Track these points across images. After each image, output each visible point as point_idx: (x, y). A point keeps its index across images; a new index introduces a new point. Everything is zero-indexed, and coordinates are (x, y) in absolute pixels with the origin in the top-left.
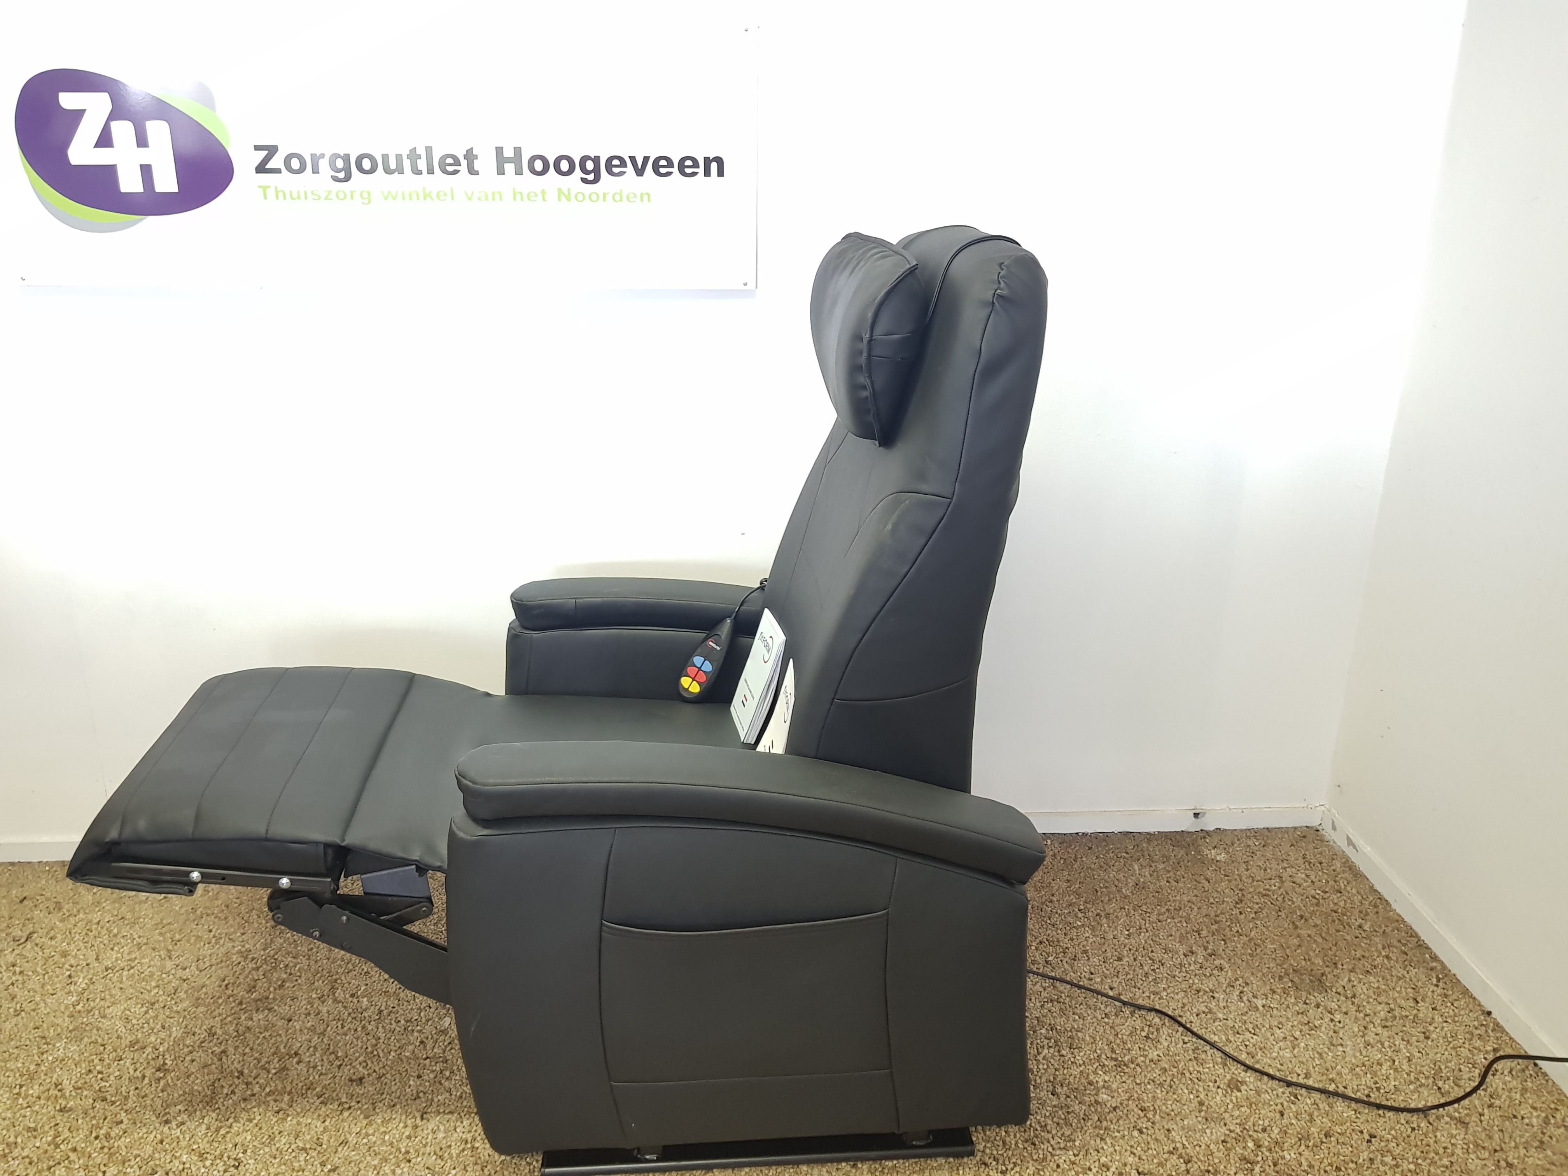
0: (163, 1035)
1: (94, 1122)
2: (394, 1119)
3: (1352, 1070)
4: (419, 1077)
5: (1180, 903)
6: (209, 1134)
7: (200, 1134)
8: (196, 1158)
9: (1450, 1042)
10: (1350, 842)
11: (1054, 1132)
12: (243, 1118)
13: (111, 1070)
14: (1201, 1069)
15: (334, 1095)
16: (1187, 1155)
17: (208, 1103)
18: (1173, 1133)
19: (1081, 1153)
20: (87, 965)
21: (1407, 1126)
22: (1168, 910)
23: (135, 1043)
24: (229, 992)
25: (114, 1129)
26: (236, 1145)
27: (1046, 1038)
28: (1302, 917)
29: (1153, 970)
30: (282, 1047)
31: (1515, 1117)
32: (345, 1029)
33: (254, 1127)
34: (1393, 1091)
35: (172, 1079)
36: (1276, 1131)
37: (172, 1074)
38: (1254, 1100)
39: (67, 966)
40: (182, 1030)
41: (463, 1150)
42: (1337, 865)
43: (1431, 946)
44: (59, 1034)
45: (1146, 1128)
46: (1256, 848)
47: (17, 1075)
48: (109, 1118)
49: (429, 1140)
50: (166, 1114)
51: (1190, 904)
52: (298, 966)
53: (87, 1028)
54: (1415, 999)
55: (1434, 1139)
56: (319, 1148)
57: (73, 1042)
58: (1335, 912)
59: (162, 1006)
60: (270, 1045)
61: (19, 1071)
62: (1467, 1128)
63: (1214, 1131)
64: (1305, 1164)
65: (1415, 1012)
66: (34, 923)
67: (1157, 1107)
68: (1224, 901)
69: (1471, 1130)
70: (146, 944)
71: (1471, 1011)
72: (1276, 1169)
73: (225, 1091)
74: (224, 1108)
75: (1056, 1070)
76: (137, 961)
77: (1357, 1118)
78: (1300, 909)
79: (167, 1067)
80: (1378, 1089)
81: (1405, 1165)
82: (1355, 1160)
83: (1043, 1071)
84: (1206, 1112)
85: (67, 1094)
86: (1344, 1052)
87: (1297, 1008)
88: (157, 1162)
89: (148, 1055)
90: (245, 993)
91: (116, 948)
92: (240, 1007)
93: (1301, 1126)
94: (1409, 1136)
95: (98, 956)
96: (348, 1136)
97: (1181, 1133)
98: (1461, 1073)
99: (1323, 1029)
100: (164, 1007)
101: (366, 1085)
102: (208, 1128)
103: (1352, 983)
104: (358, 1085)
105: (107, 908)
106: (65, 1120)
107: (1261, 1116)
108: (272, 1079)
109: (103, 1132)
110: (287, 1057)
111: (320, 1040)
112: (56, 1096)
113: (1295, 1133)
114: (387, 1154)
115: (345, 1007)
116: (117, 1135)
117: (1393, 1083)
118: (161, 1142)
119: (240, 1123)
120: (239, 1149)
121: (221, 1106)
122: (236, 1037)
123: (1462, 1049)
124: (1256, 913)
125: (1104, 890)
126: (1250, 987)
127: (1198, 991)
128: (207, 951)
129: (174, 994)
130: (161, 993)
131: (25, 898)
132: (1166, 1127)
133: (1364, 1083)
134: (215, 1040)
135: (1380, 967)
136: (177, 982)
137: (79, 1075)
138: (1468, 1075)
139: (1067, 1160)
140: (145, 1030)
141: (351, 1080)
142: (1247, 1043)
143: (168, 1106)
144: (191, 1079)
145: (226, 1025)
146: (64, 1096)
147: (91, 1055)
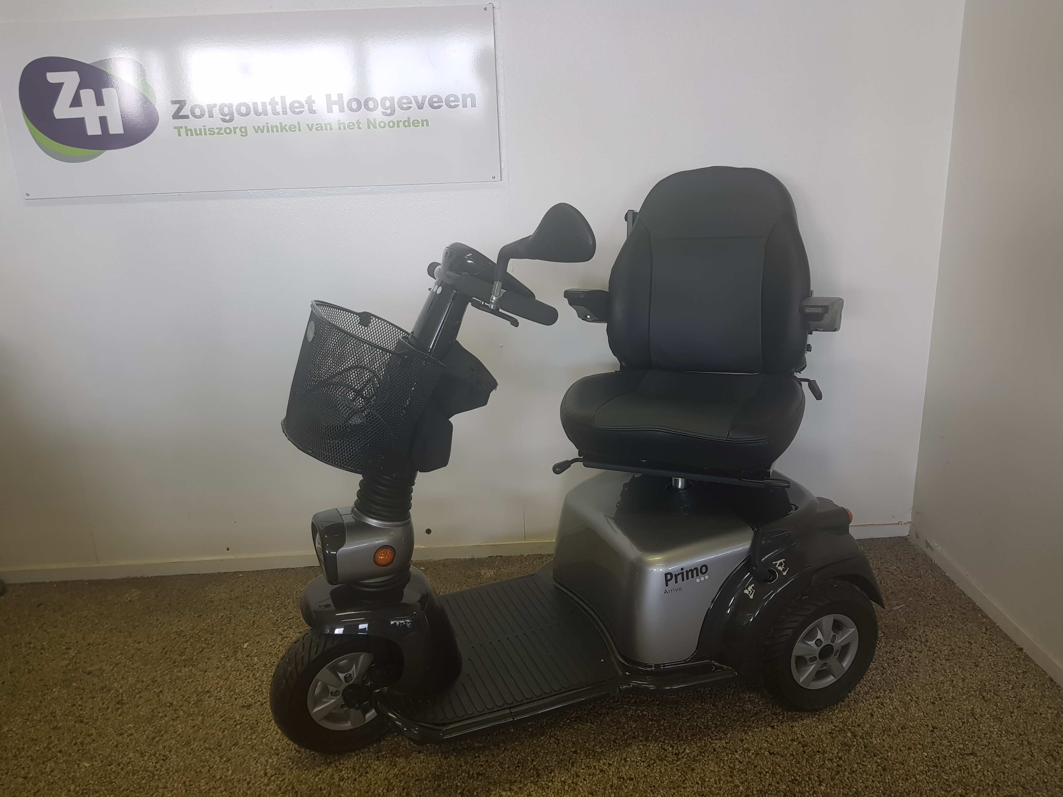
0: (122, 682)
1: (74, 735)
2: (270, 729)
6: (148, 741)
7: (142, 741)
8: (139, 755)
9: (993, 668)
10: (928, 545)
11: (713, 729)
12: (170, 731)
13: (87, 704)
15: (232, 715)
16: (804, 741)
17: (148, 722)
18: (796, 729)
19: (731, 742)
21: (960, 721)
23: (104, 688)
24: (167, 656)
25: (87, 739)
26: (165, 748)
28: (892, 593)
30: (199, 688)
31: (1035, 713)
32: (242, 676)
33: (177, 736)
35: (126, 709)
36: (868, 726)
37: (127, 706)
38: (853, 707)
40: (135, 679)
42: (919, 560)
43: (982, 608)
44: (55, 684)
47: (28, 708)
48: (84, 733)
50: (121, 729)
52: (214, 639)
53: (74, 680)
54: (969, 642)
56: (219, 748)
57: (64, 688)
58: (916, 589)
59: (123, 665)
60: (192, 687)
61: (28, 705)
62: (1002, 722)
63: (824, 727)
64: (887, 747)
65: (969, 650)
69: (1004, 723)
70: (115, 629)
71: (1009, 649)
72: (867, 749)
73: (161, 715)
74: (159, 725)
76: (109, 639)
77: (925, 716)
79: (123, 702)
80: (940, 699)
81: (956, 746)
82: (921, 743)
85: (59, 719)
86: (918, 676)
87: (887, 650)
88: (113, 758)
89: (112, 695)
90: (177, 656)
91: (96, 632)
92: (174, 665)
93: (885, 723)
94: (960, 728)
95: (84, 637)
96: (239, 740)
98: (999, 687)
99: (904, 662)
100: (125, 666)
102: (148, 737)
103: (925, 633)
104: (247, 709)
105: (92, 608)
106: (56, 734)
107: (858, 717)
108: (191, 707)
109: (79, 741)
110: (202, 694)
111: (224, 683)
112: (51, 720)
113: (881, 727)
114: (263, 751)
115: (243, 663)
116: (89, 742)
118: (117, 746)
119: (168, 734)
120: (167, 750)
121: (157, 724)
122: (170, 682)
123: (1001, 672)
128: (155, 631)
129: (132, 657)
130: (123, 657)
131: (40, 604)
132: (791, 725)
133: (931, 695)
134: (156, 685)
135: (946, 623)
136: (134, 651)
137: (66, 707)
138: (1004, 689)
139: (721, 746)
140: (111, 680)
141: (243, 706)
143: (122, 725)
144: (139, 708)
145: (164, 675)
146: (56, 720)
147: (75, 695)
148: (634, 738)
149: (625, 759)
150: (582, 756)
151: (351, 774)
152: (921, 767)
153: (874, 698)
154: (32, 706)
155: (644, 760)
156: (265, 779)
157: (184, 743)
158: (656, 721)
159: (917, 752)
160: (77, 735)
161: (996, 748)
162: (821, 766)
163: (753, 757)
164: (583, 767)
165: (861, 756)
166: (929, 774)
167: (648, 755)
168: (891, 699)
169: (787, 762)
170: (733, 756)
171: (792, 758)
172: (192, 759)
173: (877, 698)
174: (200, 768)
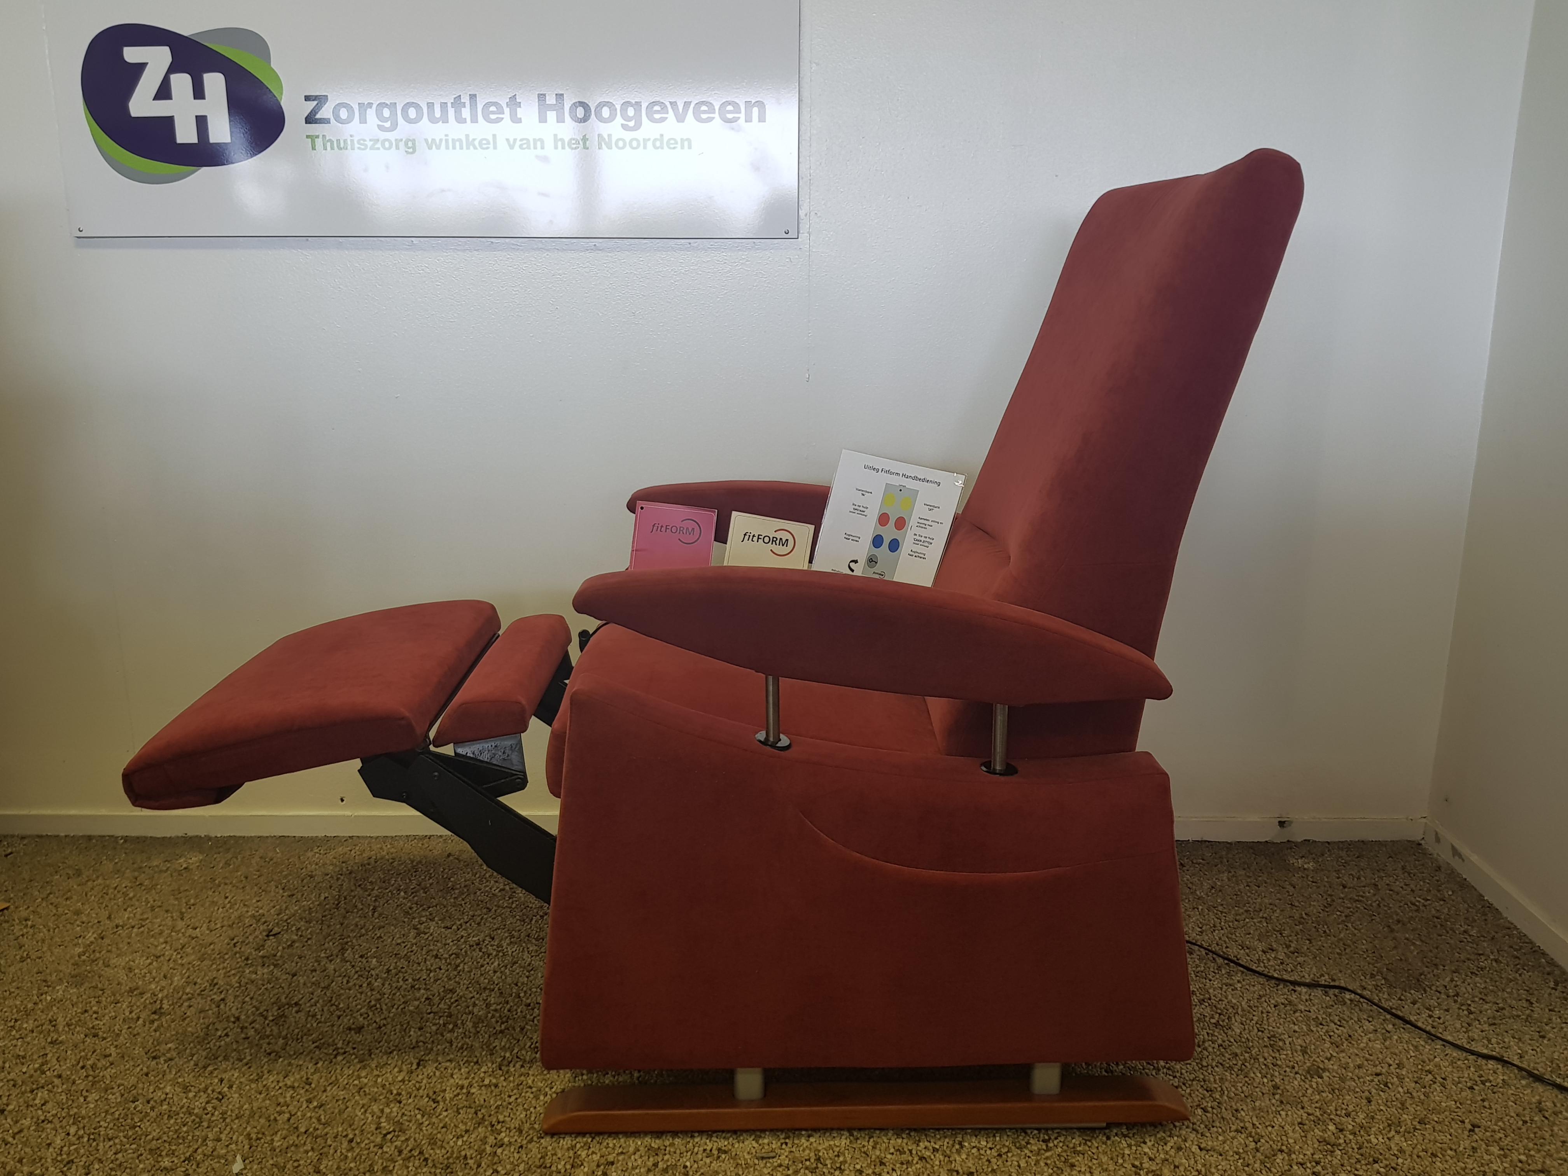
0: (163, 983)
1: (83, 1054)
2: (389, 1065)
4: (420, 1029)
5: (1261, 905)
6: (196, 1070)
8: (180, 1090)
10: (1456, 854)
12: (233, 1058)
13: (107, 1011)
14: (1277, 1055)
15: (331, 1040)
16: (1257, 1134)
17: (199, 1043)
18: (1242, 1113)
21: (1517, 1118)
22: (1247, 911)
23: (135, 989)
24: (237, 949)
25: (102, 1060)
26: (222, 1080)
28: (1399, 921)
30: (283, 998)
32: (350, 984)
35: (167, 1021)
36: (1362, 1117)
38: (1337, 1086)
40: (184, 980)
41: (458, 1094)
42: (1441, 876)
44: (60, 979)
45: (1212, 1108)
46: (1349, 859)
47: (15, 1011)
48: (98, 1051)
49: (423, 1084)
50: (156, 1050)
51: (1272, 907)
53: (89, 975)
54: (1527, 1000)
55: (1550, 1132)
56: (307, 1087)
57: (73, 986)
58: (1438, 918)
59: (168, 958)
60: (271, 996)
61: (16, 1007)
63: (1289, 1113)
64: (1395, 1150)
65: (1528, 1012)
66: (53, 886)
67: (1225, 1089)
68: (1310, 905)
70: (160, 907)
72: (1363, 1151)
73: (219, 1033)
74: (216, 1048)
76: (148, 921)
77: (1458, 1107)
79: (163, 1011)
80: (1483, 1083)
81: (1515, 1156)
82: (1453, 1147)
84: (1281, 1095)
85: (60, 1029)
88: (140, 1091)
89: (146, 1000)
93: (1391, 1113)
94: (1520, 1129)
97: (1251, 1114)
100: (169, 960)
101: (364, 1033)
102: (196, 1065)
103: (1454, 983)
104: (356, 1033)
106: (54, 1051)
107: (1345, 1101)
108: (268, 1025)
109: (89, 1062)
110: (287, 1006)
111: (323, 993)
112: (49, 1030)
113: (1384, 1119)
114: (377, 1095)
116: (104, 1066)
117: (1502, 1078)
118: (147, 1075)
120: (225, 1085)
121: (212, 1046)
122: (237, 987)
124: (1346, 916)
128: (220, 914)
129: (182, 949)
130: (169, 948)
132: (1235, 1107)
133: (1466, 1075)
134: (215, 990)
135: (1488, 969)
136: (186, 939)
137: (74, 1013)
140: (146, 979)
141: (350, 1029)
142: (1332, 1034)
143: (158, 1044)
144: (186, 1022)
145: (229, 976)
146: (56, 1031)
147: (89, 998)
149: (960, 1143)
150: (890, 1134)
151: (516, 1137)
153: (1372, 1075)
154: (22, 1009)
156: (376, 1138)
157: (252, 1077)
159: (1446, 1161)
160: (87, 1055)
163: (1172, 1152)
164: (892, 1150)
165: (1353, 1161)
168: (1401, 1079)
169: (1228, 1162)
170: (1139, 1148)
171: (1237, 1157)
172: (264, 1101)
173: (1377, 1075)
174: (275, 1115)
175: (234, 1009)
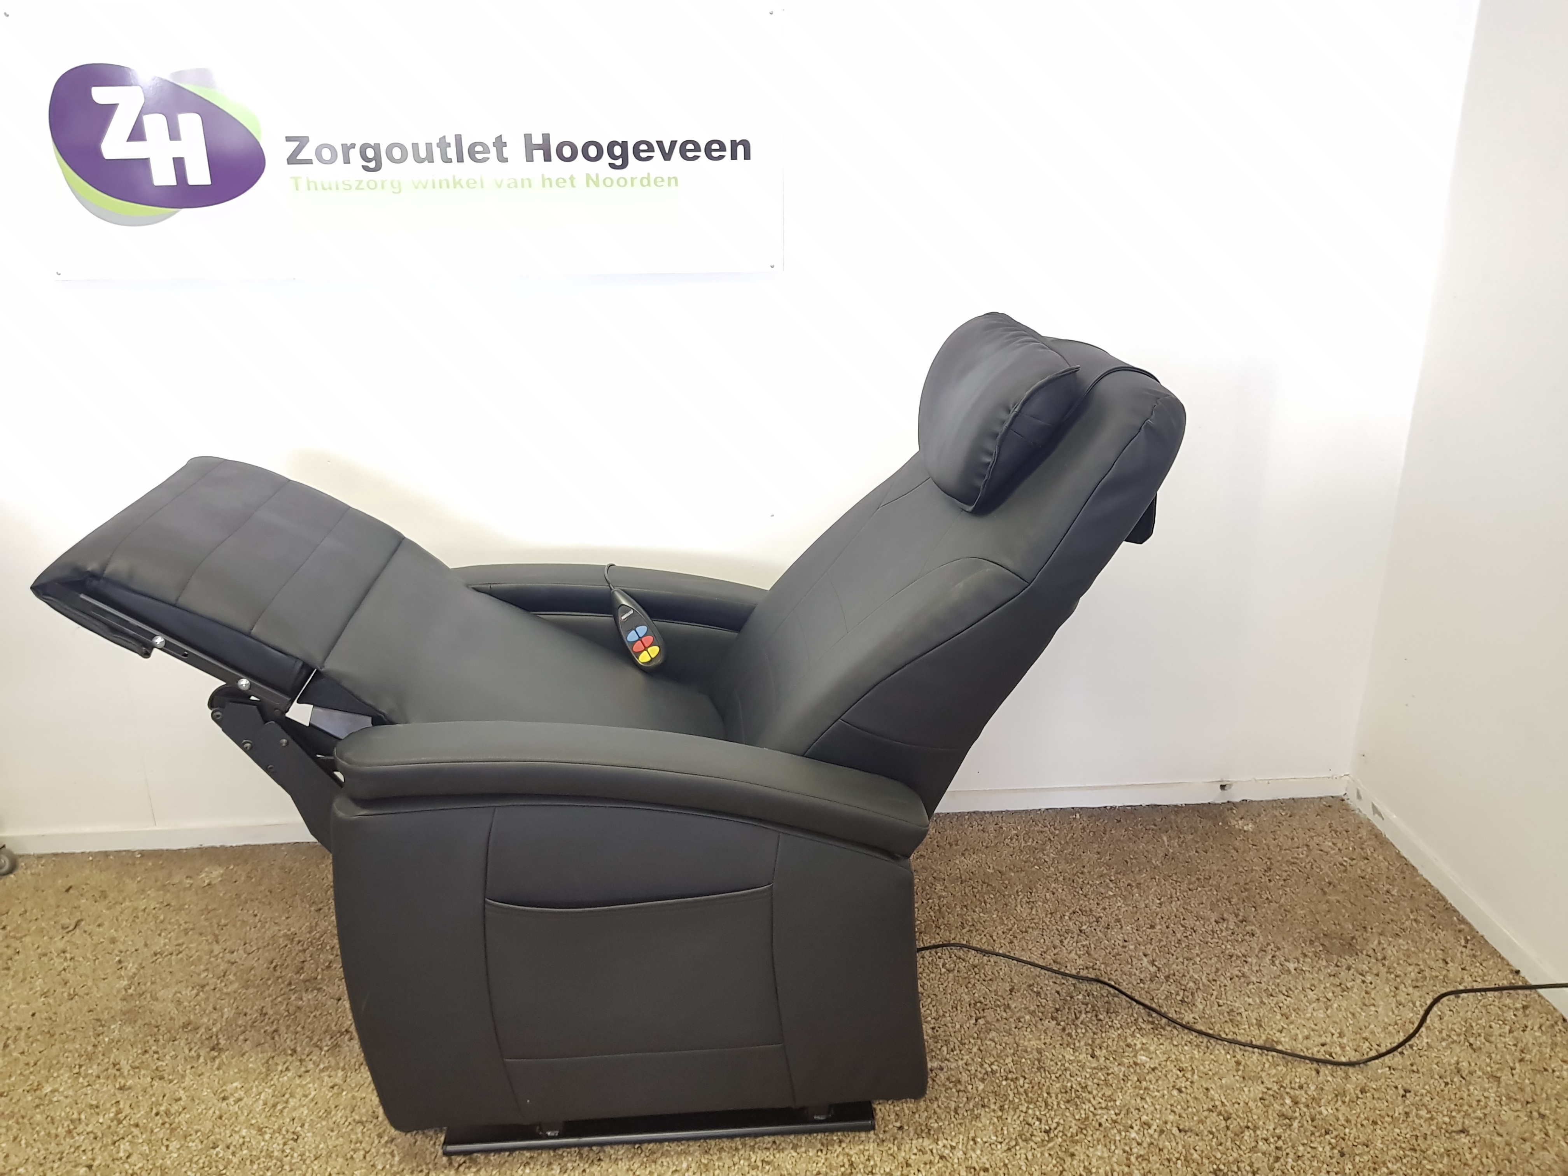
0: (215, 1016)
1: (153, 1099)
3: (1385, 1028)
5: (1210, 872)
6: (267, 1110)
7: (257, 1110)
8: (256, 1132)
9: (1480, 1001)
10: (1375, 810)
11: (1095, 1092)
12: (298, 1093)
13: (166, 1050)
14: (1236, 1030)
16: (1226, 1112)
17: (263, 1080)
18: (1212, 1092)
19: (1123, 1112)
20: (136, 950)
21: (1441, 1081)
22: (1198, 879)
23: (188, 1024)
24: (278, 974)
25: (174, 1105)
26: (293, 1120)
27: (1083, 1003)
28: (1330, 883)
29: (1186, 937)
30: (333, 1025)
31: (1546, 1070)
33: (310, 1102)
34: (1425, 1048)
35: (227, 1058)
36: (1313, 1088)
37: (227, 1053)
39: (116, 952)
40: (234, 1011)
42: (1364, 833)
43: (1458, 909)
44: (113, 1017)
45: (1186, 1088)
46: (1282, 818)
47: (76, 1055)
48: (167, 1095)
50: (223, 1091)
51: (1219, 873)
53: (140, 1011)
54: (1444, 960)
55: (1469, 1093)
56: (375, 1121)
57: (127, 1024)
58: (1363, 878)
59: (213, 988)
60: (321, 1024)
61: (77, 1051)
62: (1499, 1082)
63: (1252, 1089)
64: (1342, 1118)
65: (1444, 972)
66: (81, 912)
67: (1194, 1067)
68: (1252, 870)
69: (1503, 1084)
70: (192, 929)
71: (1499, 969)
72: (1314, 1123)
73: (280, 1068)
74: (280, 1084)
75: (1094, 1033)
76: (184, 946)
77: (1392, 1074)
78: (1328, 876)
79: (220, 1046)
80: (1411, 1046)
81: (1440, 1118)
82: (1390, 1114)
83: (1081, 1035)
84: (1243, 1071)
85: (126, 1073)
86: (1377, 1011)
87: (1329, 971)
88: (218, 1136)
89: (202, 1035)
90: (293, 974)
91: (163, 934)
92: (289, 988)
93: (1337, 1083)
94: (1442, 1091)
95: (146, 942)
97: (1219, 1092)
98: (1492, 1030)
99: (1355, 990)
100: (215, 989)
102: (265, 1104)
103: (1381, 946)
105: (152, 895)
106: (125, 1098)
107: (1297, 1074)
109: (163, 1108)
110: (338, 1035)
112: (115, 1076)
116: (177, 1111)
117: (1425, 1040)
118: (220, 1117)
119: (296, 1098)
120: (297, 1124)
121: (276, 1083)
122: (287, 1016)
123: (1492, 1007)
124: (1284, 880)
125: (1134, 861)
126: (1281, 952)
127: (1231, 956)
128: (253, 934)
129: (224, 976)
130: (211, 976)
131: (70, 887)
132: (1205, 1086)
134: (266, 1020)
135: (1409, 930)
136: (226, 965)
137: (135, 1055)
138: (1499, 1032)
139: (1109, 1119)
140: (197, 1012)
142: (1281, 1005)
143: (224, 1084)
144: (246, 1057)
145: (277, 1005)
146: (122, 1075)
147: (146, 1036)
148: (983, 1106)
149: (973, 1139)
150: (912, 1134)
151: (578, 1162)
152: (1394, 1152)
153: (1318, 1046)
154: (83, 1053)
155: (1000, 1140)
157: (321, 1114)
158: (1012, 1080)
159: (1385, 1128)
160: (157, 1100)
161: (1495, 1123)
162: (1254, 1149)
163: (1156, 1136)
164: (915, 1151)
165: (1308, 1133)
166: (1405, 1161)
167: (1006, 1132)
168: (1343, 1047)
169: (1204, 1143)
170: (1128, 1134)
171: (1211, 1136)
173: (1323, 1045)
174: (352, 1153)
175: (288, 1041)
